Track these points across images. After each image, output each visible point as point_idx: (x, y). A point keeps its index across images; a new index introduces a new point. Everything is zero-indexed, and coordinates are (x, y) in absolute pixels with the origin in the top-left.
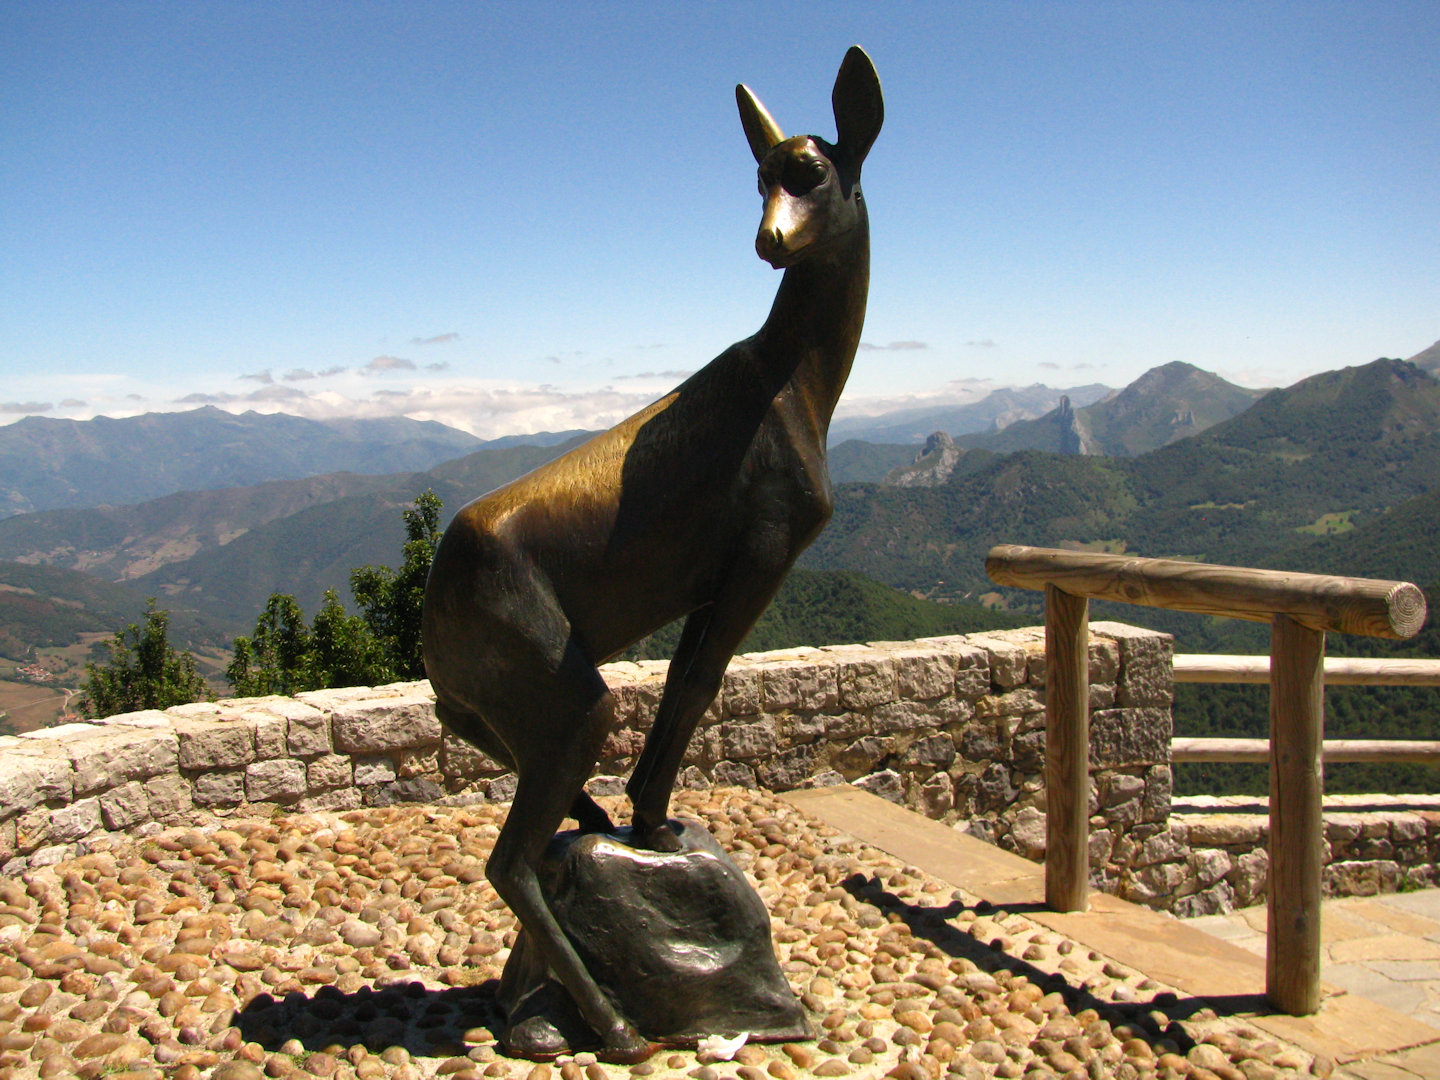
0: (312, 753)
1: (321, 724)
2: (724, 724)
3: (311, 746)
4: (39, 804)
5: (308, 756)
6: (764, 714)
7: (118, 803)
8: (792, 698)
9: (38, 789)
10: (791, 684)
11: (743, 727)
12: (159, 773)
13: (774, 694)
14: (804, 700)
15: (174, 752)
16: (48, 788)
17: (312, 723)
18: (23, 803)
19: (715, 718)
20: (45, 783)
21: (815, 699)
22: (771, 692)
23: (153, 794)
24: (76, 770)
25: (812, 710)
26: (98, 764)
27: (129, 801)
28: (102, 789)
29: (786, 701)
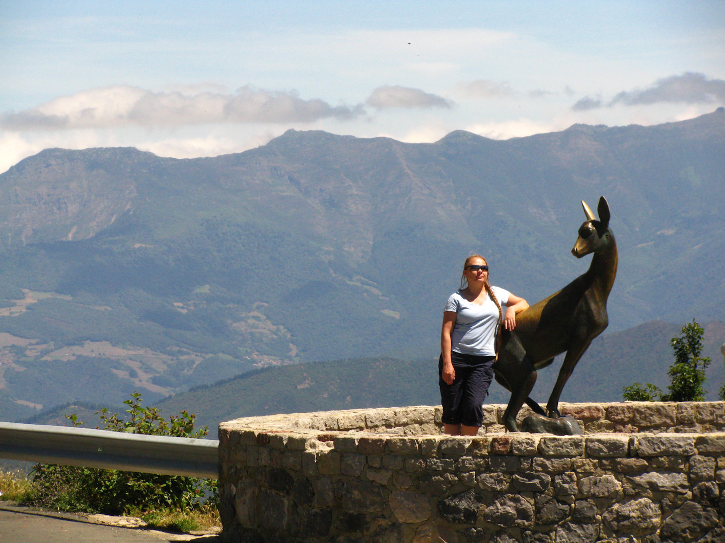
0: (489, 422)
1: (493, 411)
2: (677, 427)
3: (488, 419)
4: (383, 425)
5: (487, 424)
6: (697, 424)
7: (410, 431)
8: (711, 418)
9: (383, 420)
10: (710, 411)
11: (686, 429)
12: (426, 423)
13: (702, 415)
14: (717, 419)
15: (432, 415)
16: (386, 420)
17: (489, 410)
18: (378, 423)
19: (672, 424)
20: (385, 418)
21: (723, 419)
22: (700, 414)
23: (424, 430)
24: (396, 416)
25: (721, 424)
26: (404, 415)
27: (415, 431)
28: (405, 425)
29: (708, 418)
